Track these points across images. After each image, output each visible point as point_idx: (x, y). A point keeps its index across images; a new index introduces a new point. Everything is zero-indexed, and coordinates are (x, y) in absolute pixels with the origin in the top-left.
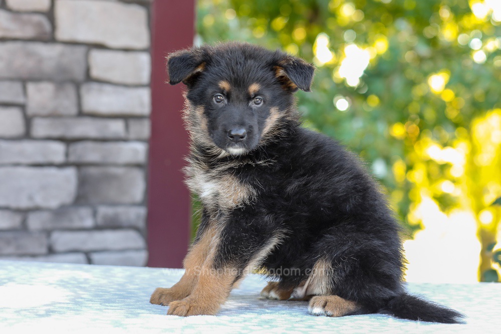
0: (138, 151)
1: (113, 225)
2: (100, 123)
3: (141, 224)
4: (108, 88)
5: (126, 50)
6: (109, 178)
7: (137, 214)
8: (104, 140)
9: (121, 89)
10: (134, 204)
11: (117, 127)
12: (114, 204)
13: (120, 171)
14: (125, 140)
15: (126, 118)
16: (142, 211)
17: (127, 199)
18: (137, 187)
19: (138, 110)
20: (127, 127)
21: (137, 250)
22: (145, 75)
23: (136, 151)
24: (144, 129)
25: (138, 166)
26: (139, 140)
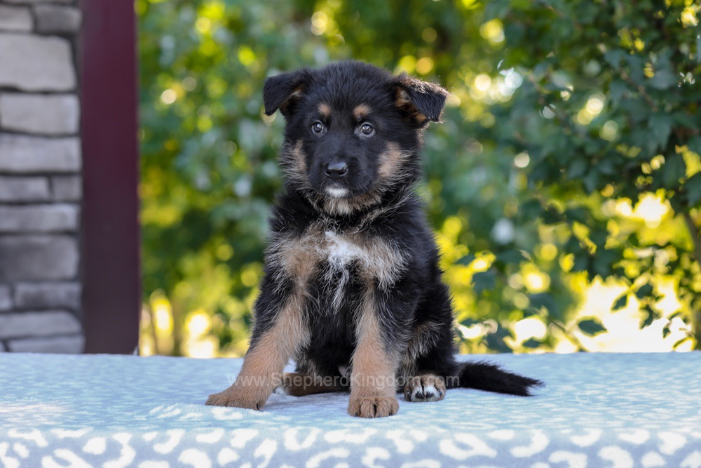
0: (67, 215)
1: (37, 306)
2: (15, 183)
3: (75, 303)
4: (23, 141)
5: (46, 93)
6: (31, 249)
7: (69, 292)
8: (21, 203)
9: (40, 141)
10: (65, 280)
11: (38, 187)
12: (37, 280)
13: (44, 240)
14: (49, 202)
15: (50, 175)
16: (75, 288)
17: (55, 274)
18: (68, 259)
19: (63, 165)
20: (51, 187)
21: (70, 335)
22: (72, 123)
23: (63, 216)
24: (75, 188)
25: (68, 233)
26: (67, 201)
